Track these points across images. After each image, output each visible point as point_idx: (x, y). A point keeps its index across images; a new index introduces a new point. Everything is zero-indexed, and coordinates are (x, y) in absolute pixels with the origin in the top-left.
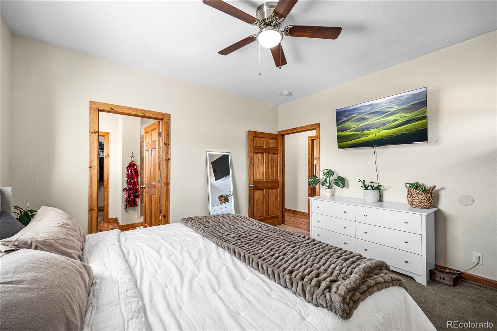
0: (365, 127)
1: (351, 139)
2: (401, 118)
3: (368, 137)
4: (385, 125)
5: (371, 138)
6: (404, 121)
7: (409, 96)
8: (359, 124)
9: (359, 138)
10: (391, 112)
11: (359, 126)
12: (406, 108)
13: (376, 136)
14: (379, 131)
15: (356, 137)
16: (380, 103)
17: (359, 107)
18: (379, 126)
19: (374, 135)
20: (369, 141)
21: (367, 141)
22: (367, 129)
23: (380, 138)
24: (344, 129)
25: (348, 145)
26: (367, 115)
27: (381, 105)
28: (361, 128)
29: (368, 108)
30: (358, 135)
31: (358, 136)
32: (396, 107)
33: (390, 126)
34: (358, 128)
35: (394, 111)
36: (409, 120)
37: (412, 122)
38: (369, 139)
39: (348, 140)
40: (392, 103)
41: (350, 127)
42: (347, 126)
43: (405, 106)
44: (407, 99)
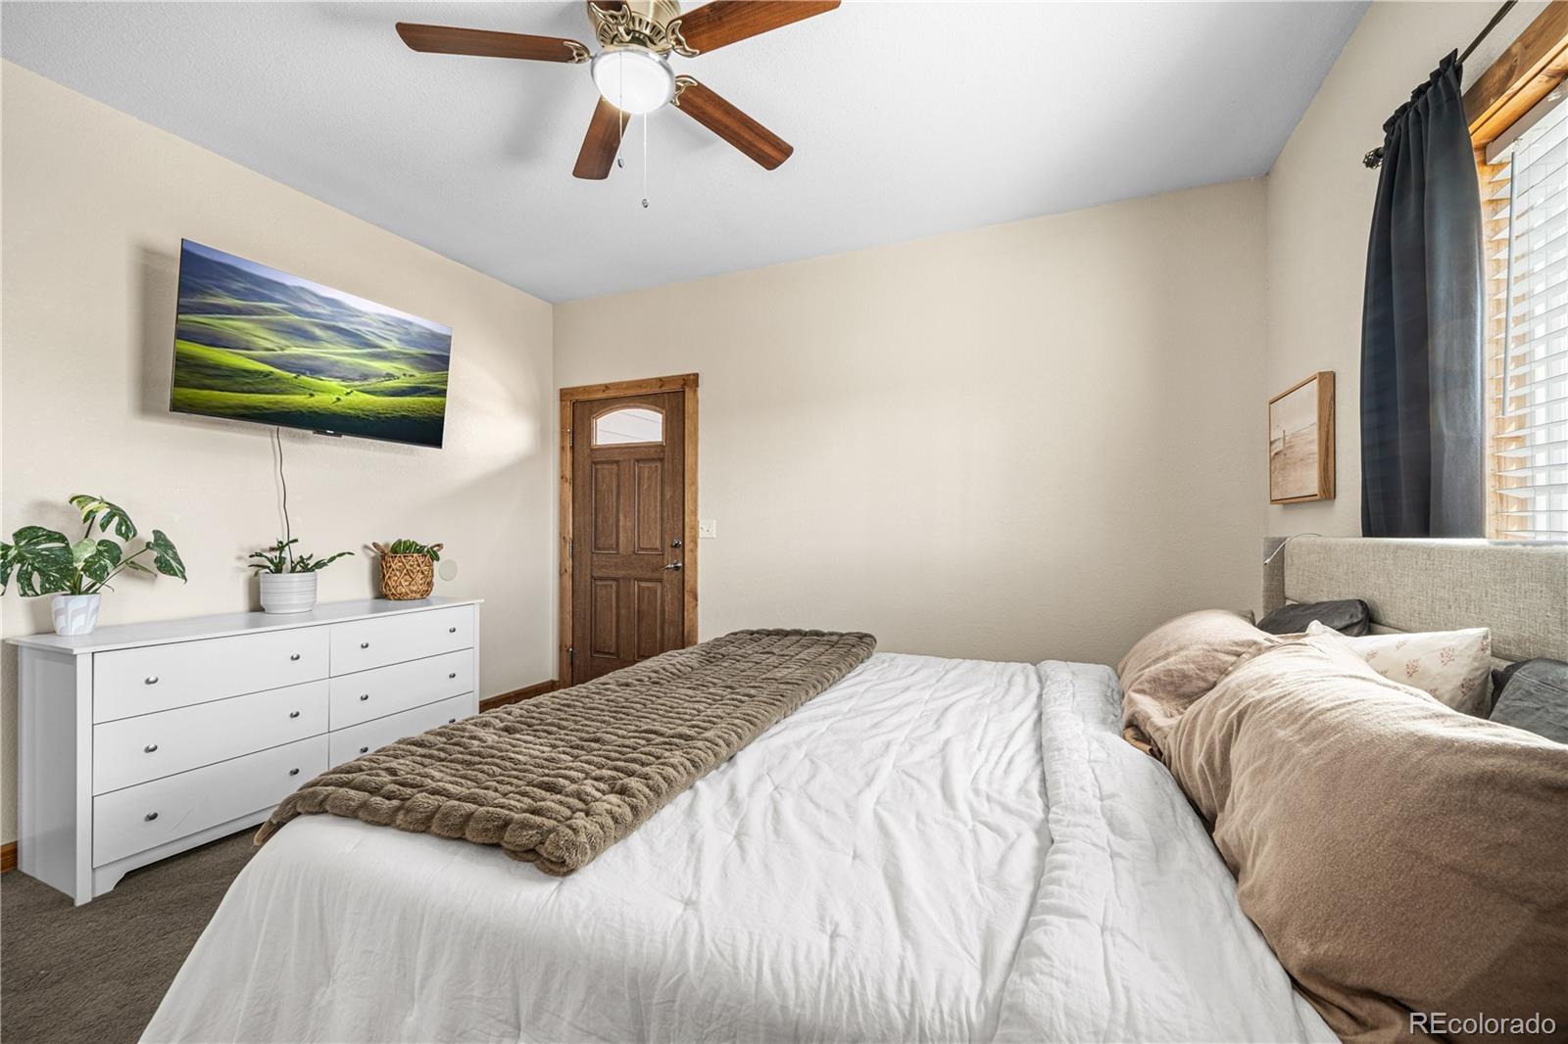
0: (308, 362)
1: (245, 388)
2: (404, 375)
3: (313, 399)
4: (366, 379)
5: (323, 405)
6: (408, 385)
7: (423, 331)
8: (288, 343)
9: (282, 392)
10: (385, 350)
11: (287, 352)
12: (416, 357)
13: (339, 403)
14: (349, 391)
15: (271, 387)
16: (360, 312)
17: (295, 287)
18: (350, 377)
19: (334, 398)
20: (315, 412)
21: (310, 412)
22: (315, 372)
23: (349, 411)
24: (218, 339)
25: (229, 407)
26: (317, 325)
27: (363, 319)
28: (293, 361)
29: (324, 309)
30: (278, 380)
31: (277, 385)
32: (396, 342)
33: (378, 385)
34: (280, 356)
35: (390, 352)
36: (419, 388)
37: (423, 393)
38: (316, 404)
39: (236, 387)
40: (389, 328)
41: (248, 341)
42: (234, 332)
43: (413, 351)
44: (420, 335)
